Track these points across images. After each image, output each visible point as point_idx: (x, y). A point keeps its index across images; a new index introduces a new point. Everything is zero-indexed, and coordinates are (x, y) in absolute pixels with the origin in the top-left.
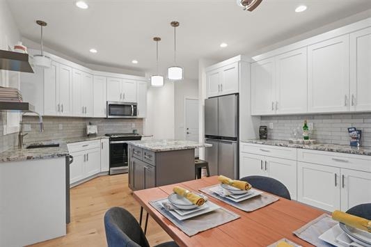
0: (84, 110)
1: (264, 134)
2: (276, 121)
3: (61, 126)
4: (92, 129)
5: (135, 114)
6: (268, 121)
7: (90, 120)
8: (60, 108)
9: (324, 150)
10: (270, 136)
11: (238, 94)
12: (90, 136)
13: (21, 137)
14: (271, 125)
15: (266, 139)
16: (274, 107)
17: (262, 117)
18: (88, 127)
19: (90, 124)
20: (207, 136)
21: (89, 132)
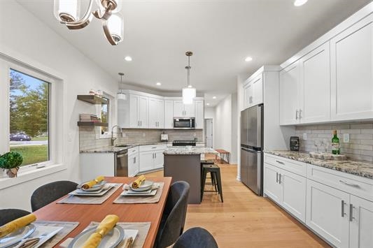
0: (157, 124)
1: (295, 146)
2: (310, 132)
3: (144, 135)
4: (165, 137)
5: (193, 126)
6: (302, 131)
7: (163, 131)
8: (140, 123)
9: (332, 168)
10: (304, 148)
11: (263, 104)
12: (163, 141)
13: (112, 141)
14: (304, 135)
15: (297, 150)
16: (298, 116)
17: (297, 127)
18: (162, 135)
19: (164, 133)
20: (242, 145)
21: (162, 138)
